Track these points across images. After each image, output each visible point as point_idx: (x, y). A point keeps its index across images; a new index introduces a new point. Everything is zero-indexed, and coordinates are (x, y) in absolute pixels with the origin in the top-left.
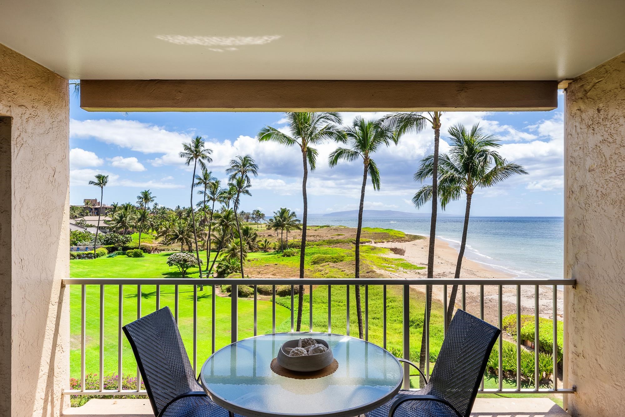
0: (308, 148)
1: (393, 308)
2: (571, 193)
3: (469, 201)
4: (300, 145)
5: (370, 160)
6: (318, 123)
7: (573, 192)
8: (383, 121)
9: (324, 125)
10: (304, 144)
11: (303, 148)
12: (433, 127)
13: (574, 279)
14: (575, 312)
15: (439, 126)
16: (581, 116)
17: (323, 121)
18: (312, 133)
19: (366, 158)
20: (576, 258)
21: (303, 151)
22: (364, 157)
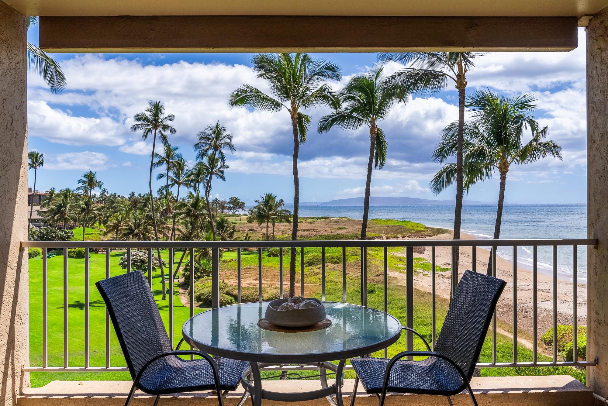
0: (299, 114)
2: (593, 142)
3: (503, 181)
4: (289, 110)
5: (378, 129)
6: (311, 82)
7: (594, 142)
8: (394, 78)
9: (320, 84)
10: (294, 110)
11: (293, 113)
12: (457, 87)
13: (596, 238)
14: (596, 275)
15: (465, 85)
16: (601, 56)
17: (318, 79)
18: (304, 95)
19: (373, 127)
20: (598, 214)
21: (292, 118)
22: (370, 126)
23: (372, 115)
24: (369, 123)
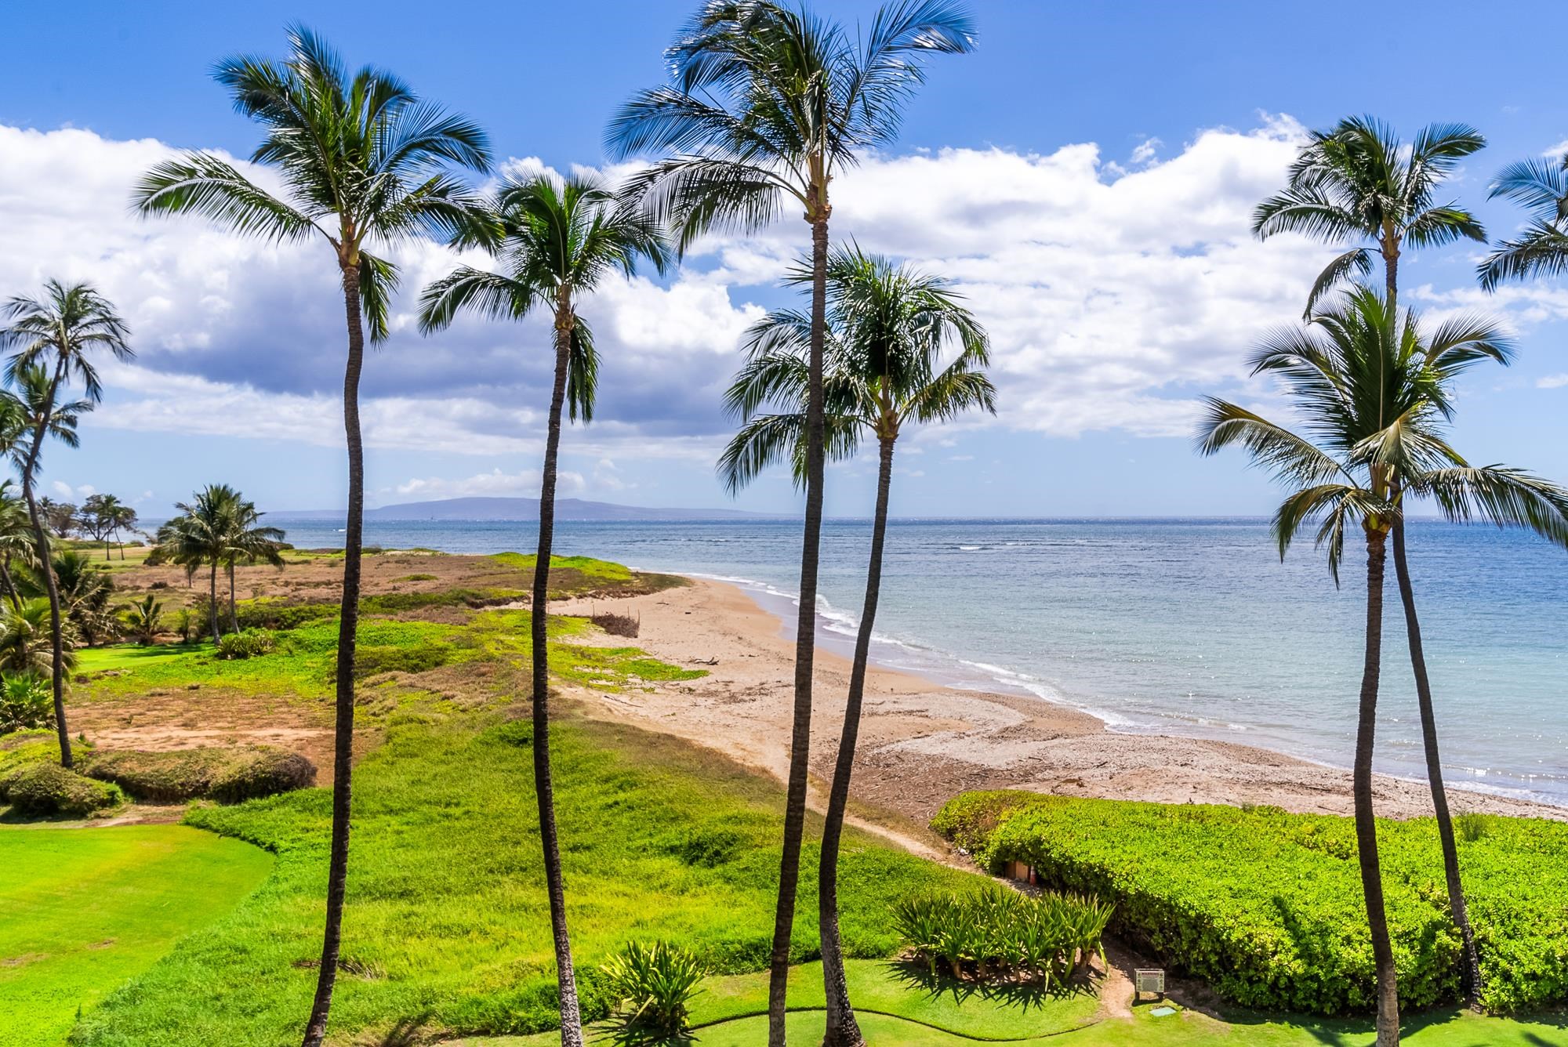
0: (363, 256)
1: (631, 808)
3: (886, 461)
4: (333, 241)
5: (576, 319)
6: (401, 164)
8: (651, 178)
9: (428, 174)
10: (349, 241)
11: (344, 251)
12: (807, 217)
15: (827, 214)
17: (422, 159)
18: (380, 199)
19: (564, 314)
21: (344, 263)
22: (556, 308)
23: (560, 277)
24: (553, 302)
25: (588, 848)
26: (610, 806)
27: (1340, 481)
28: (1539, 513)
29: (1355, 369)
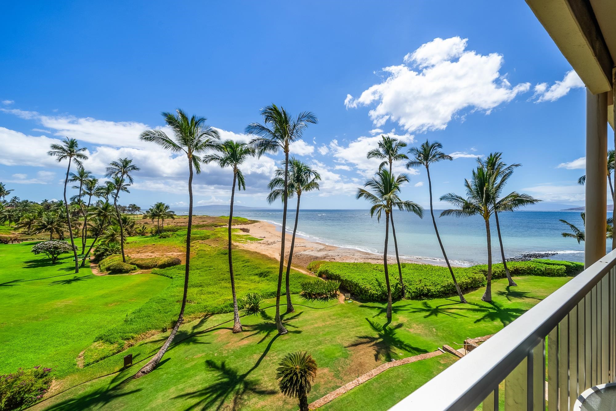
0: (193, 156)
1: (248, 266)
3: (299, 199)
4: (186, 152)
5: (238, 169)
6: (201, 137)
9: (207, 139)
10: (190, 154)
12: (284, 152)
15: (288, 151)
17: (206, 136)
18: (197, 144)
19: (235, 168)
21: (189, 157)
23: (235, 162)
24: (233, 166)
25: (239, 275)
26: (244, 266)
27: (381, 203)
28: (415, 209)
29: (384, 183)
